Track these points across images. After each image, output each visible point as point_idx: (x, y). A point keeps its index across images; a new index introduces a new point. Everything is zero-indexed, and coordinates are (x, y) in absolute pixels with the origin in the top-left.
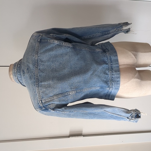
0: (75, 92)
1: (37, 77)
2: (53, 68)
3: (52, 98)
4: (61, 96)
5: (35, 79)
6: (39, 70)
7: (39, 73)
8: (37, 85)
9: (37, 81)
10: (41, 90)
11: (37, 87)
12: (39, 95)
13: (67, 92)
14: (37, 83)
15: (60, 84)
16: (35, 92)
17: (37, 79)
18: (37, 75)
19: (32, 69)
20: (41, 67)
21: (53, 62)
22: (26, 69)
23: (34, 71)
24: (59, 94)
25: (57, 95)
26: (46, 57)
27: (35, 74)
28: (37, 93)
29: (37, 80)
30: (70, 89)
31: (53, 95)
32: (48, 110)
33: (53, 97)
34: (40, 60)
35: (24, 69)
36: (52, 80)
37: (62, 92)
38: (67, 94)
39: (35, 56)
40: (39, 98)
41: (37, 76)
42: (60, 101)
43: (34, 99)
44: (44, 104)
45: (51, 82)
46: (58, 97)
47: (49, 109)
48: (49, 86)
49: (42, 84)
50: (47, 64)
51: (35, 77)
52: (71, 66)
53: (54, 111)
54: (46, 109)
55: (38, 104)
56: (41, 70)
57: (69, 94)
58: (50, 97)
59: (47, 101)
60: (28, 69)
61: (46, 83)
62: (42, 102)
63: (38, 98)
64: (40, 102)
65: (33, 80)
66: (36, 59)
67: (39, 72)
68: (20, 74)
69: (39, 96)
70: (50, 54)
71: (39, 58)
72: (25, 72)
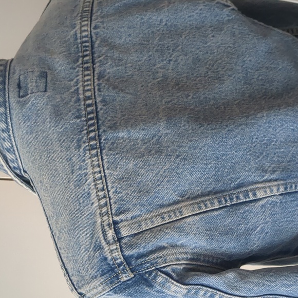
0: (282, 189)
1: (89, 105)
2: (165, 78)
3: (174, 211)
4: (217, 206)
5: (78, 117)
6: (99, 79)
7: (99, 90)
8: (93, 143)
9: (92, 125)
10: (114, 165)
11: (94, 152)
12: (101, 194)
13: (240, 186)
14: (92, 134)
15: (209, 141)
16: (79, 184)
17: (91, 116)
18: (89, 98)
19: (63, 74)
20: (110, 69)
21: (161, 52)
22: (37, 74)
23: (72, 83)
24: (203, 195)
25: (193, 198)
26: (131, 31)
27: (81, 96)
28: (92, 186)
29: (91, 119)
30: (257, 169)
31: (175, 197)
32: (150, 286)
33: (176, 207)
34: (104, 41)
35: (22, 78)
36: (169, 119)
37: (219, 186)
38: (241, 196)
39: (78, 27)
40: (104, 210)
41: (89, 102)
42: (210, 232)
43: (74, 226)
44: (131, 246)
45: (162, 129)
46: (200, 208)
47: (159, 279)
48: (156, 149)
49: (118, 138)
50: (134, 57)
51: (83, 107)
52: (247, 74)
53: (183, 289)
54: (142, 276)
55: (99, 247)
56: (108, 80)
57: (252, 198)
58: (162, 206)
59: (144, 227)
60: (44, 75)
61: (137, 134)
62: (117, 232)
63: (94, 214)
64: (110, 234)
65: (70, 121)
66: (84, 34)
67: (99, 85)
68: (5, 102)
69: (103, 202)
70: (146, 18)
71: (97, 34)
72: (31, 85)
